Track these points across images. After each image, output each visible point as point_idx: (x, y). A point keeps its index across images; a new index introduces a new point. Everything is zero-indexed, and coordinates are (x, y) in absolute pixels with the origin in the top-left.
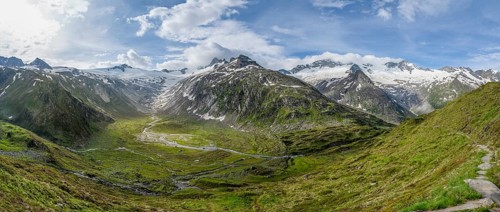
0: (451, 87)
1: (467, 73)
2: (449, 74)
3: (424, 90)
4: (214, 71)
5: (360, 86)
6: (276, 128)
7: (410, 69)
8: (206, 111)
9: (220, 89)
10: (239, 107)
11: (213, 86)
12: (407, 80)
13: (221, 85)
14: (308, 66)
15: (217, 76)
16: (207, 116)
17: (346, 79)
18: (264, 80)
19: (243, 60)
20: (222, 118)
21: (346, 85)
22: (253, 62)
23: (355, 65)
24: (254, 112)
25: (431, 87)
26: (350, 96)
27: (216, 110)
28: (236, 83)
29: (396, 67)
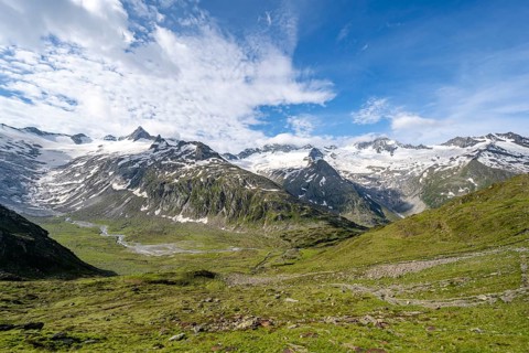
0: (464, 175)
4: (165, 159)
5: (324, 180)
6: (269, 229)
7: (391, 149)
8: (178, 211)
9: (188, 186)
10: (224, 209)
11: (176, 181)
12: (385, 165)
13: (189, 181)
14: (258, 150)
15: (175, 167)
16: (180, 219)
17: (306, 169)
18: (245, 183)
19: (205, 152)
20: (205, 221)
21: (307, 178)
22: (216, 155)
23: (315, 149)
24: (243, 214)
25: (425, 175)
26: (314, 191)
27: (192, 211)
28: (211, 182)
29: (370, 148)
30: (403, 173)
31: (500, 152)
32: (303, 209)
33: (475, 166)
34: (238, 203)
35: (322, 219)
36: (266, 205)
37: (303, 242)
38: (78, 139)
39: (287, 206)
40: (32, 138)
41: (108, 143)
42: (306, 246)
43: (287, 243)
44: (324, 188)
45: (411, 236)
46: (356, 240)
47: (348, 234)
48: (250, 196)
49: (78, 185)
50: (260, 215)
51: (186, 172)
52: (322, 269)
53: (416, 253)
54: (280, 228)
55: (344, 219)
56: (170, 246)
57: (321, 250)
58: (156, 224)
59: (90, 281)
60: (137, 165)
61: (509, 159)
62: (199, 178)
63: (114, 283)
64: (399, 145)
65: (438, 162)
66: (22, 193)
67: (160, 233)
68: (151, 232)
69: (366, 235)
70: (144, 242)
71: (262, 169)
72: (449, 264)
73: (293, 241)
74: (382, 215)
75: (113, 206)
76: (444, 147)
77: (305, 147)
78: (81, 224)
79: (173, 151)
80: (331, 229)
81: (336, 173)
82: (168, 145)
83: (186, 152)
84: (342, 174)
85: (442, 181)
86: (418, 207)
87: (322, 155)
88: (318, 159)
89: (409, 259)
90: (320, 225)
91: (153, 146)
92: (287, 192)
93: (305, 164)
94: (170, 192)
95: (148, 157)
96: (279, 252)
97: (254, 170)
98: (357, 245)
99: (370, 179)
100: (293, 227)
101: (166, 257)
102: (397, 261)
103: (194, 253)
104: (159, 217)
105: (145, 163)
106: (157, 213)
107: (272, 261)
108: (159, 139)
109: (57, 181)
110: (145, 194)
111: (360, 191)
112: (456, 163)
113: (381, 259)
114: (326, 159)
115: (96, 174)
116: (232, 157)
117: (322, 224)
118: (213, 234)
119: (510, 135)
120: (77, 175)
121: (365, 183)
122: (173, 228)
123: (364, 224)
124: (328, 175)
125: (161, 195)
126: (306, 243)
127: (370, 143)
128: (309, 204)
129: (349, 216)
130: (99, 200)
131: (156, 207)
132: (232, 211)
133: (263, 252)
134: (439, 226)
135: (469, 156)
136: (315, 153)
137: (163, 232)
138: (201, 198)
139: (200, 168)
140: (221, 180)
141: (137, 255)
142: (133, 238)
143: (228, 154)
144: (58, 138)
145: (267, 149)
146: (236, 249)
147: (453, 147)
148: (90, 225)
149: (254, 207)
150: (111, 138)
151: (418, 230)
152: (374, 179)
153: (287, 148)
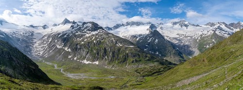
0: (212, 38)
1: (223, 26)
2: (211, 28)
3: (195, 40)
4: (77, 32)
5: (157, 40)
6: (129, 67)
7: (186, 26)
8: (84, 58)
9: (88, 45)
10: (106, 57)
11: (83, 43)
12: (184, 33)
13: (89, 43)
14: (123, 25)
15: (82, 36)
16: (85, 62)
17: (148, 35)
18: (116, 43)
19: (95, 27)
20: (97, 63)
21: (149, 40)
22: (101, 28)
23: (152, 24)
24: (116, 60)
25: (199, 38)
26: (152, 47)
27: (90, 58)
28: (99, 43)
29: (178, 25)
30: (191, 37)
31: (221, 29)
32: (146, 56)
33: (215, 35)
34: (113, 53)
35: (156, 61)
36: (127, 54)
37: (146, 73)
38: (45, 27)
39: (138, 55)
40: (32, 29)
41: (54, 27)
42: (148, 76)
43: (138, 74)
44: (157, 45)
45: (194, 66)
46: (172, 70)
47: (168, 68)
48: (119, 50)
49: (46, 47)
50: (125, 60)
51: (87, 38)
52: (156, 86)
53: (196, 73)
54: (135, 66)
55: (166, 60)
56: (82, 75)
57: (155, 77)
58: (75, 64)
59: (53, 86)
60: (65, 36)
61: (224, 32)
62: (93, 41)
63: (61, 88)
64: (190, 24)
65: (204, 32)
66: (30, 50)
67: (77, 68)
68: (73, 68)
69: (177, 67)
70: (71, 72)
71: (125, 35)
72: (206, 76)
73: (141, 73)
74: (182, 57)
75: (58, 55)
76: (205, 26)
77: (148, 23)
78: (48, 63)
79: (80, 27)
80: (160, 66)
81: (163, 37)
82: (78, 25)
83: (86, 28)
84: (166, 38)
85: (205, 41)
86: (197, 53)
87: (156, 28)
88: (154, 29)
89: (192, 76)
90: (155, 65)
91: (72, 26)
92: (139, 47)
93: (148, 32)
94: (80, 49)
95: (70, 32)
96: (134, 79)
97: (121, 35)
98: (172, 73)
99: (178, 40)
100: (142, 66)
101: (80, 80)
102: (188, 78)
103: (93, 78)
104: (76, 61)
105: (69, 35)
106: (75, 59)
107: (131, 83)
108: (74, 23)
109: (39, 45)
110: (69, 50)
111: (174, 46)
112: (209, 33)
113: (182, 78)
114: (158, 30)
115: (51, 42)
116: (110, 29)
117: (156, 64)
118: (101, 70)
119: (224, 23)
120: (45, 42)
121: (176, 42)
122: (83, 66)
123: (176, 63)
124: (159, 38)
125: (76, 50)
126: (148, 74)
127: (178, 23)
128: (150, 54)
129: (169, 59)
130: (53, 53)
131: (75, 56)
132: (110, 58)
133: (126, 79)
134: (204, 61)
135: (213, 30)
136: (152, 26)
137: (78, 68)
138: (95, 51)
139: (93, 35)
140: (104, 41)
141: (68, 78)
142: (66, 70)
143: (107, 27)
144: (39, 28)
145: (128, 24)
146: (112, 77)
147: (208, 26)
148: (51, 64)
149: (121, 56)
150: (55, 25)
151: (196, 63)
152: (179, 40)
153: (138, 24)
